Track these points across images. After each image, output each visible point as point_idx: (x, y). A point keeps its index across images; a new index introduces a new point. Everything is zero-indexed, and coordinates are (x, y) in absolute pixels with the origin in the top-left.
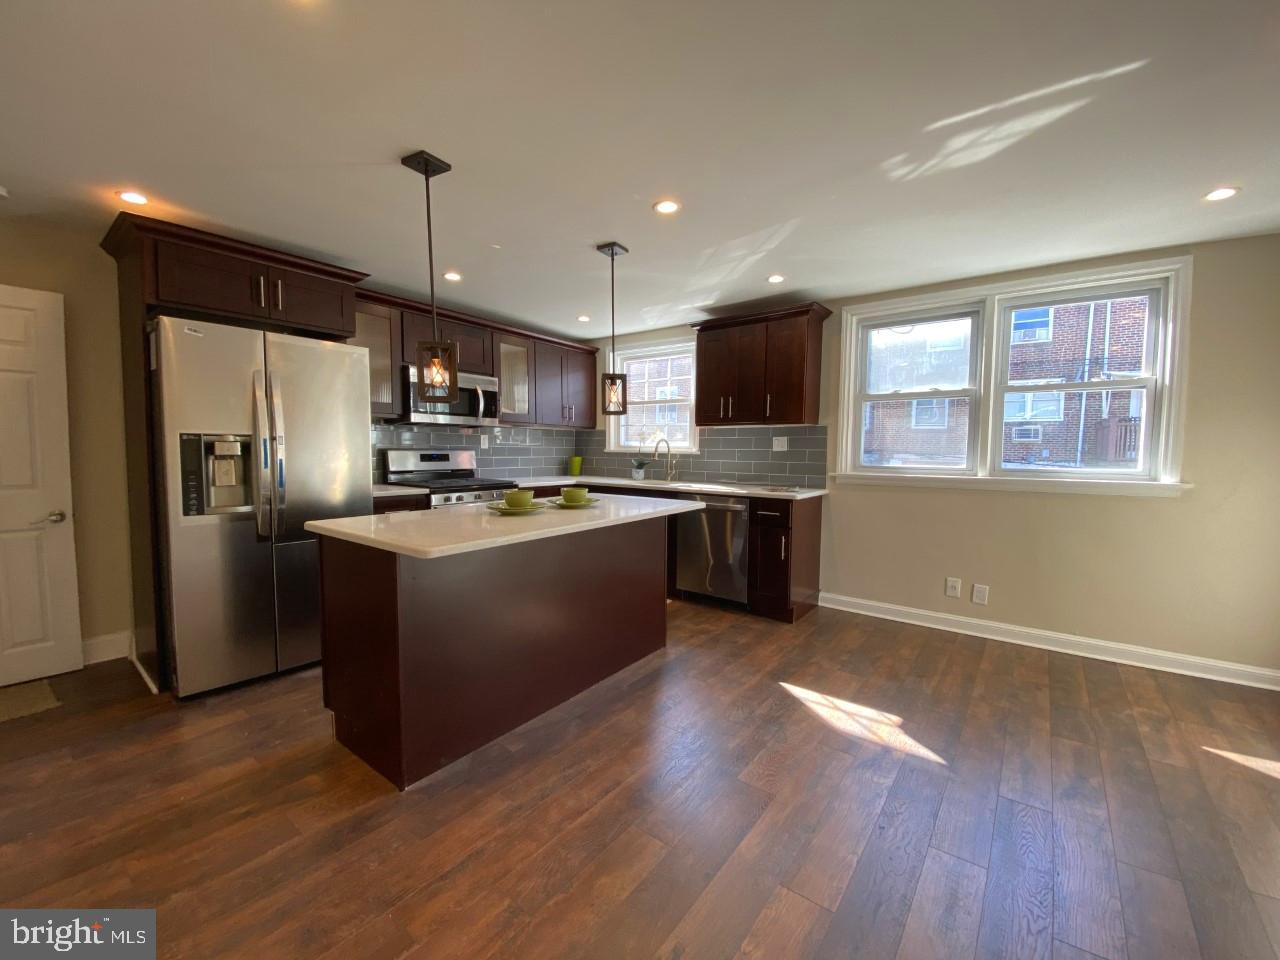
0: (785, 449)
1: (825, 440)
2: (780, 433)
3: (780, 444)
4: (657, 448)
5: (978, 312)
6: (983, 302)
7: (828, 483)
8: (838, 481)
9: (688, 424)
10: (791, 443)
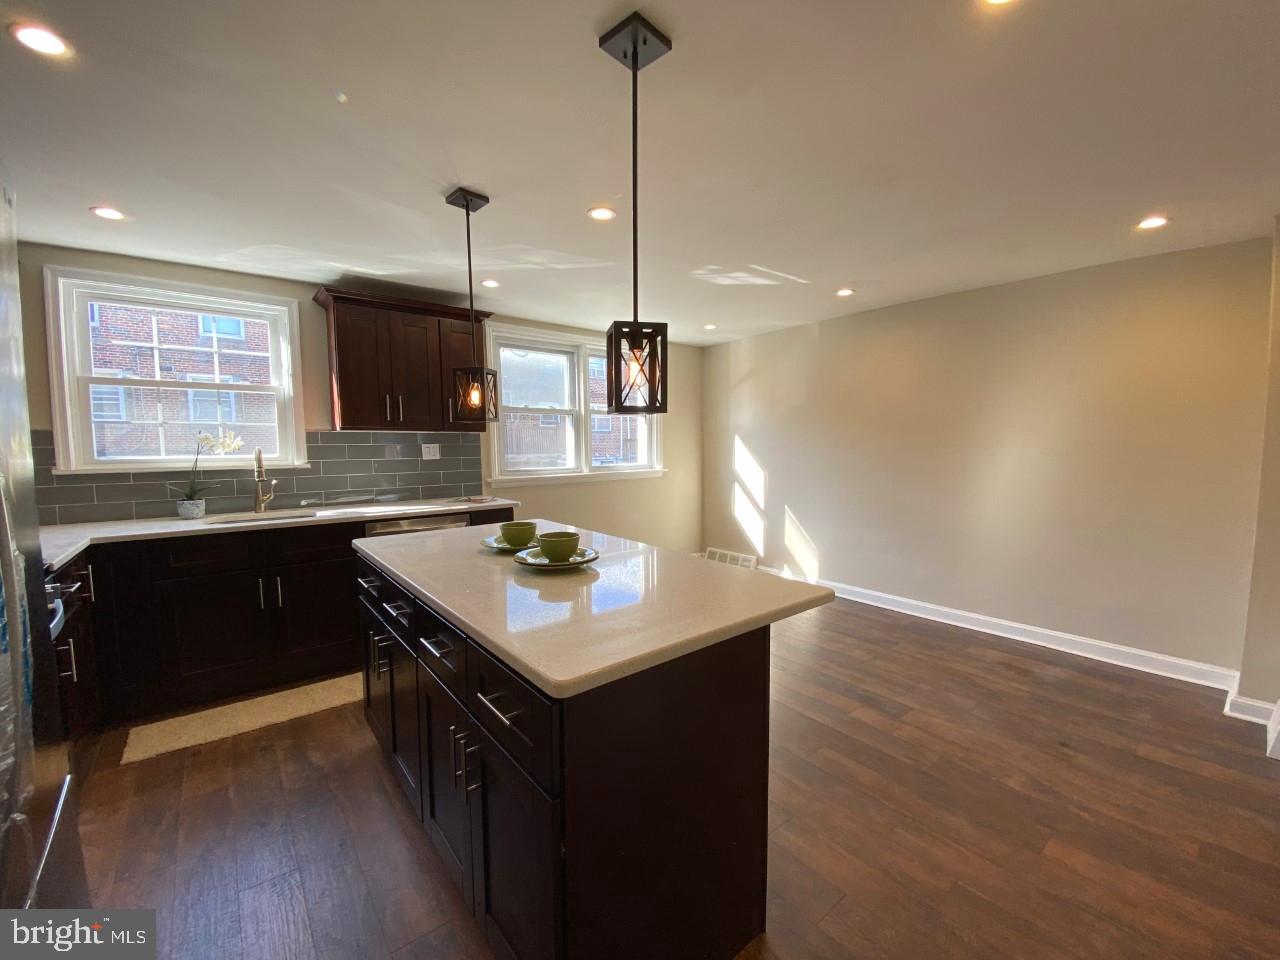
0: (438, 457)
1: (479, 447)
2: (429, 440)
3: (431, 452)
4: (259, 461)
5: (573, 353)
6: (578, 347)
7: (484, 489)
8: (493, 486)
9: (276, 424)
10: (443, 452)
